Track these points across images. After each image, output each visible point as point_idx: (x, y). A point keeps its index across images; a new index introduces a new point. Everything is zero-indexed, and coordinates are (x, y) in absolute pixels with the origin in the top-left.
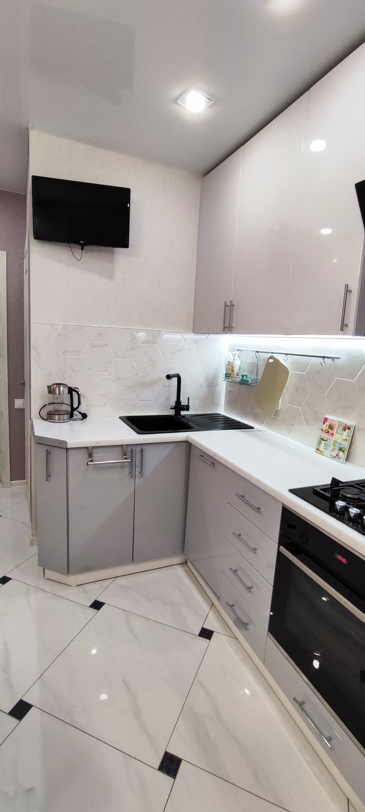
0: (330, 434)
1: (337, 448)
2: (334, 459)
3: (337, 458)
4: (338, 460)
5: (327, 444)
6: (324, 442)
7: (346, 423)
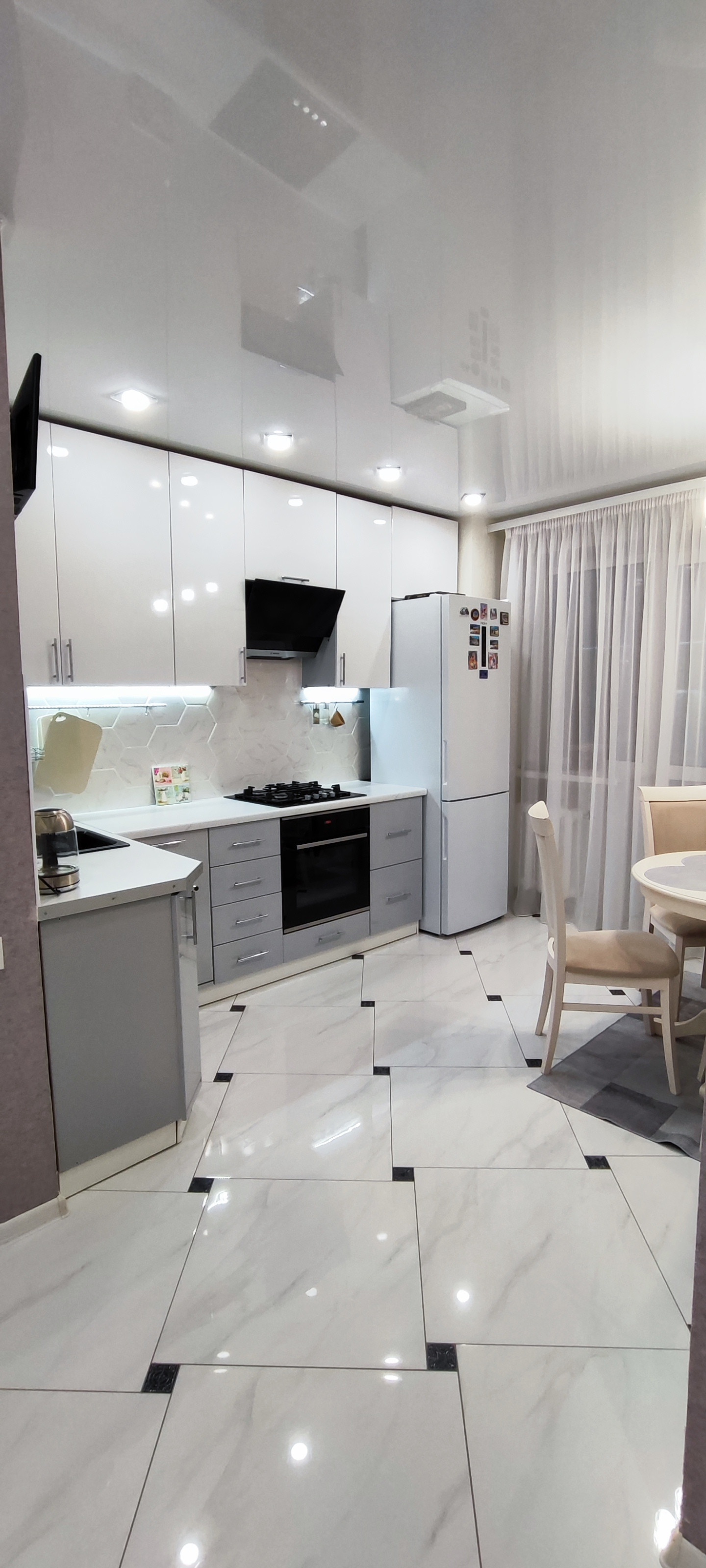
0: (168, 782)
1: (180, 790)
2: (182, 802)
3: (184, 799)
4: (187, 801)
5: (169, 792)
6: (164, 792)
7: (180, 766)
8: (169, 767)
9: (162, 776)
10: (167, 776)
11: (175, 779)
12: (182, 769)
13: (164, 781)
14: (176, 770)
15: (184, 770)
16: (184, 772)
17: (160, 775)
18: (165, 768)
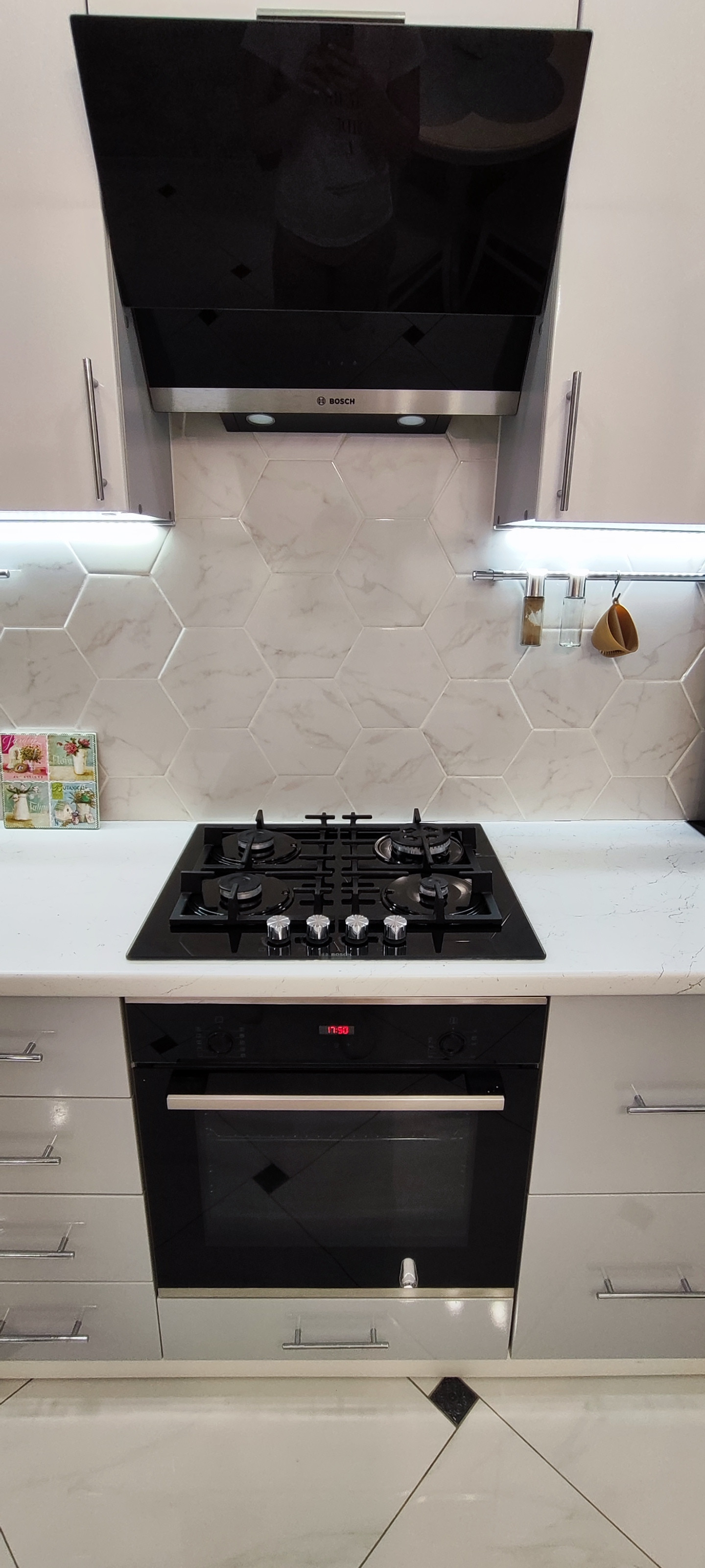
0: (34, 772)
1: (68, 798)
2: (71, 825)
3: (77, 821)
4: (86, 825)
5: (37, 799)
7: (70, 734)
8: (42, 736)
9: (20, 756)
10: (36, 759)
11: (55, 768)
12: (78, 745)
13: (28, 769)
14: (61, 744)
15: (85, 745)
16: (81, 752)
17: (16, 752)
18: (31, 737)
